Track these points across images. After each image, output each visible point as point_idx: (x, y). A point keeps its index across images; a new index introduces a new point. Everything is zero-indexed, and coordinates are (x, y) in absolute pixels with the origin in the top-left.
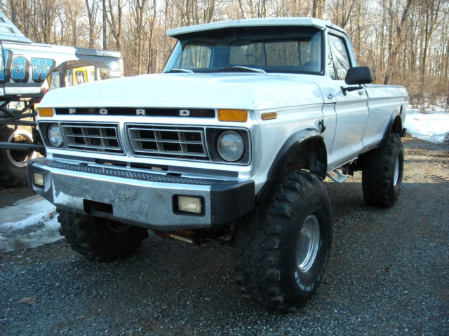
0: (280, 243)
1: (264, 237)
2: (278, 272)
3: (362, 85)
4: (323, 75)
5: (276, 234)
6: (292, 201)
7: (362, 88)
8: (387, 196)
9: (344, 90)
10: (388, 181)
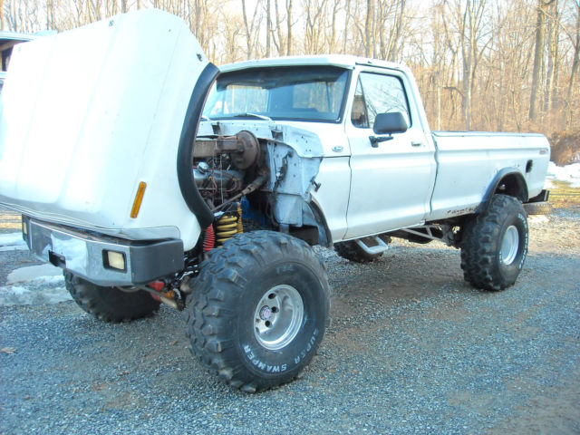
0: (220, 311)
1: (205, 302)
2: (218, 342)
3: (392, 135)
4: (340, 122)
5: (217, 300)
6: (243, 265)
7: (392, 138)
8: (489, 276)
9: (374, 142)
10: (489, 257)
